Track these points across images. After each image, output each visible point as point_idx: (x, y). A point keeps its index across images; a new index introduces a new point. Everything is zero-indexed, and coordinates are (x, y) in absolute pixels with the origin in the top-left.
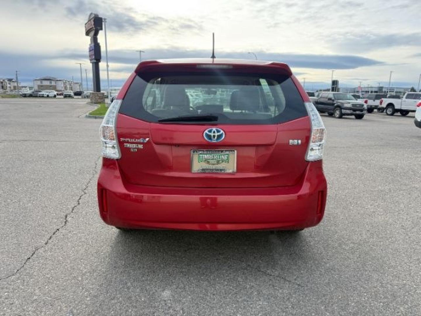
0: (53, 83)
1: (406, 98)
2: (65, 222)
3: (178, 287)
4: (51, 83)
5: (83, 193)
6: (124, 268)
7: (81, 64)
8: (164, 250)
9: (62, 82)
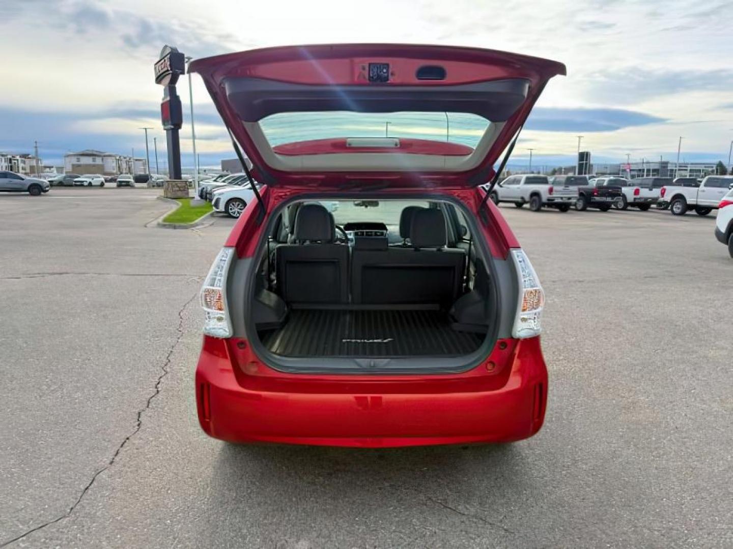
0: (99, 161)
1: (706, 185)
2: (139, 425)
3: (320, 534)
4: (94, 160)
5: (163, 373)
6: (235, 504)
7: (146, 129)
8: (296, 472)
9: (113, 158)
